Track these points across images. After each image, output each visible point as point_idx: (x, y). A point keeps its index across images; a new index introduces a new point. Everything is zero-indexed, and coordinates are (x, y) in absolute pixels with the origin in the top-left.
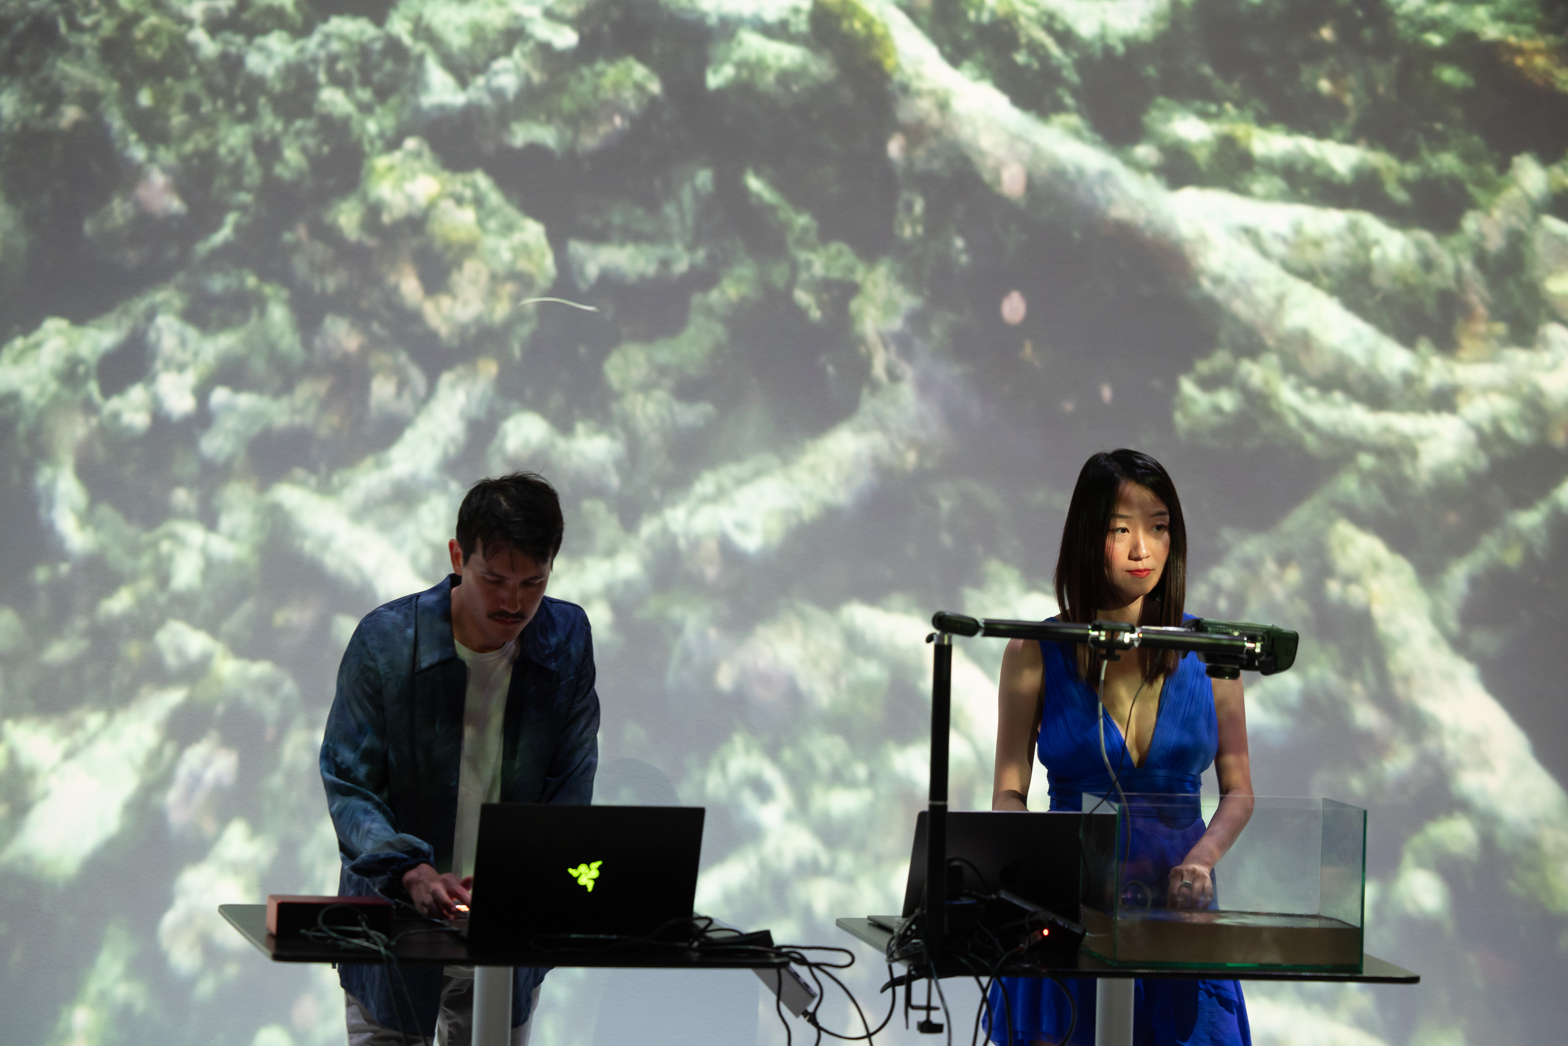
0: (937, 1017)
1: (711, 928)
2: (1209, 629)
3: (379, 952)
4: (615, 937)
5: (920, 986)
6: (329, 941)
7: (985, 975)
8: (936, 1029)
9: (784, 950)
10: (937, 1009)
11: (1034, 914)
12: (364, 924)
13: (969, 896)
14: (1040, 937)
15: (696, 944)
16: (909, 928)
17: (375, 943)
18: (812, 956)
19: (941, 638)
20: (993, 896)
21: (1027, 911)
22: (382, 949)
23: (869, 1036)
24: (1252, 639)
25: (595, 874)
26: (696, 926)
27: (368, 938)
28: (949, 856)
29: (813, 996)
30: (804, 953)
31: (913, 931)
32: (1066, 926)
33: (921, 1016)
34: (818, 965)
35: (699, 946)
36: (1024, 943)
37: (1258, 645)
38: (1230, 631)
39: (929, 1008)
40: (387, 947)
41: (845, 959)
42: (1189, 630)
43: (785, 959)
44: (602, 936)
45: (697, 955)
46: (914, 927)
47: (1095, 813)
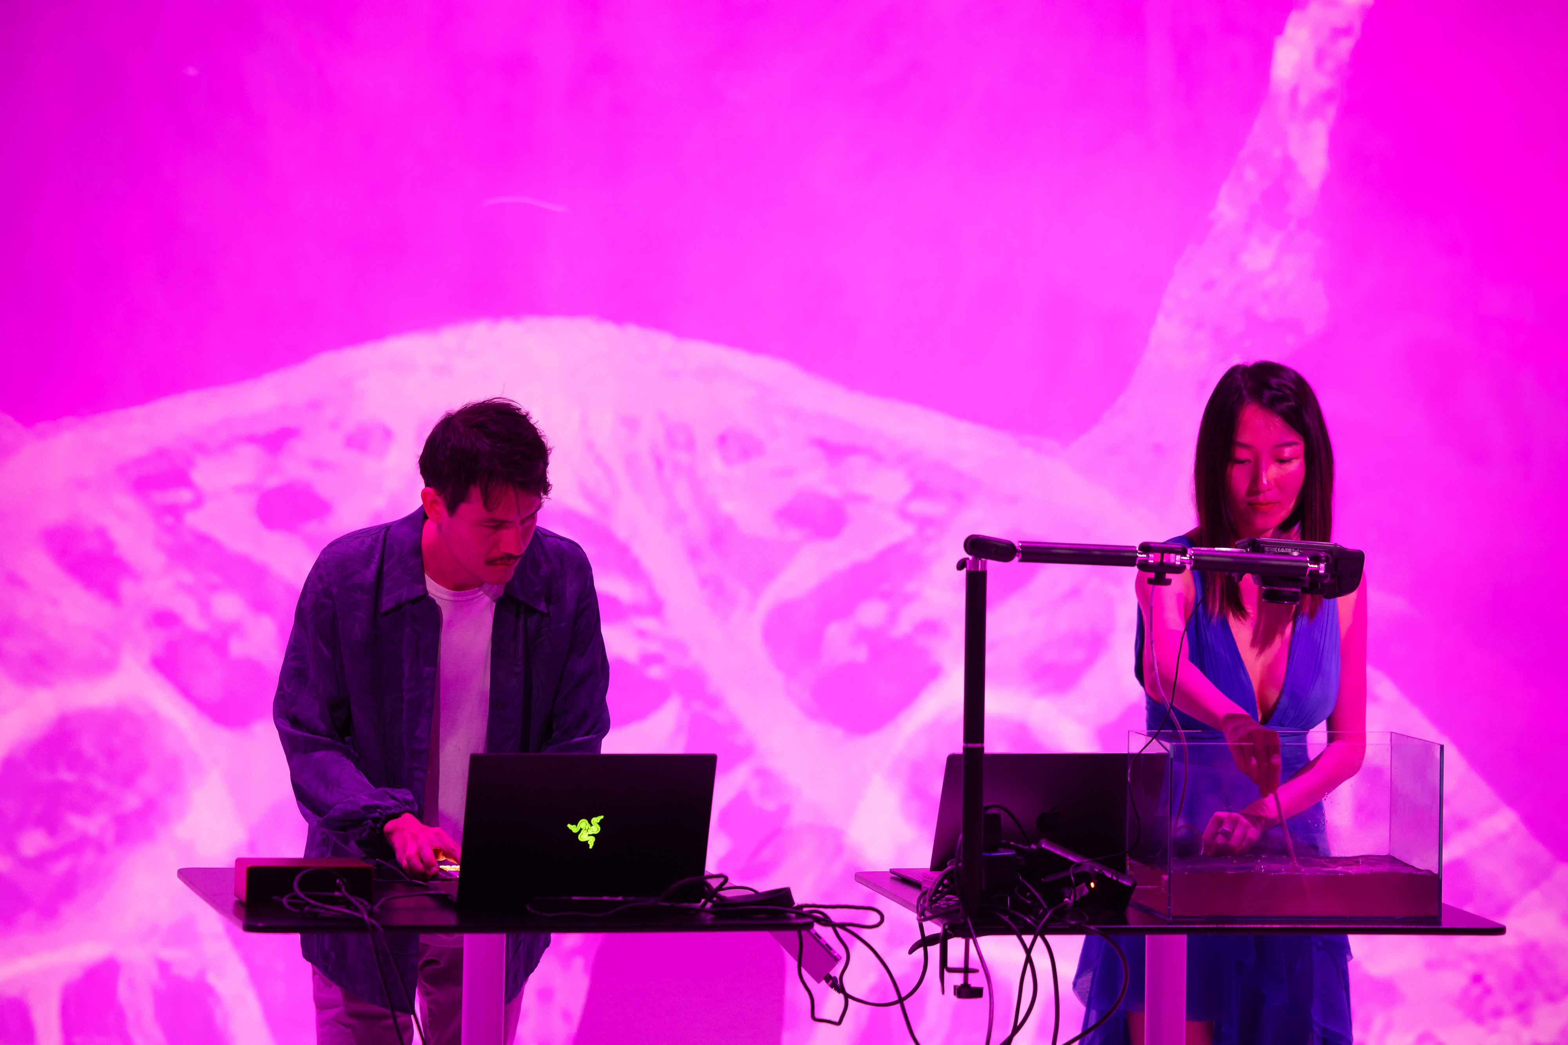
0: (976, 981)
1: (726, 885)
2: (1266, 549)
3: (363, 919)
4: (620, 898)
5: (956, 947)
6: (307, 909)
7: (1028, 933)
8: (976, 993)
9: (805, 909)
10: (976, 971)
11: (1079, 865)
12: (343, 889)
13: (1008, 846)
14: (1086, 891)
15: (709, 905)
16: (941, 883)
17: (357, 910)
18: (835, 915)
19: (975, 562)
20: (1033, 847)
21: (1073, 862)
22: (366, 917)
23: (901, 1000)
24: (1315, 560)
25: (596, 829)
26: (709, 885)
27: (348, 904)
28: (986, 804)
29: (837, 959)
30: (828, 912)
31: (945, 886)
32: (1115, 878)
33: (957, 979)
34: (843, 926)
35: (712, 907)
36: (1070, 898)
37: (1322, 565)
38: (1290, 550)
39: (966, 970)
40: (370, 914)
41: (874, 918)
42: (1244, 551)
43: (809, 920)
44: (605, 898)
45: (710, 916)
46: (946, 882)
47: (1143, 752)
